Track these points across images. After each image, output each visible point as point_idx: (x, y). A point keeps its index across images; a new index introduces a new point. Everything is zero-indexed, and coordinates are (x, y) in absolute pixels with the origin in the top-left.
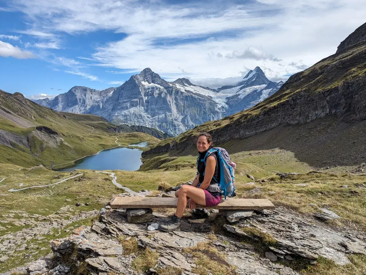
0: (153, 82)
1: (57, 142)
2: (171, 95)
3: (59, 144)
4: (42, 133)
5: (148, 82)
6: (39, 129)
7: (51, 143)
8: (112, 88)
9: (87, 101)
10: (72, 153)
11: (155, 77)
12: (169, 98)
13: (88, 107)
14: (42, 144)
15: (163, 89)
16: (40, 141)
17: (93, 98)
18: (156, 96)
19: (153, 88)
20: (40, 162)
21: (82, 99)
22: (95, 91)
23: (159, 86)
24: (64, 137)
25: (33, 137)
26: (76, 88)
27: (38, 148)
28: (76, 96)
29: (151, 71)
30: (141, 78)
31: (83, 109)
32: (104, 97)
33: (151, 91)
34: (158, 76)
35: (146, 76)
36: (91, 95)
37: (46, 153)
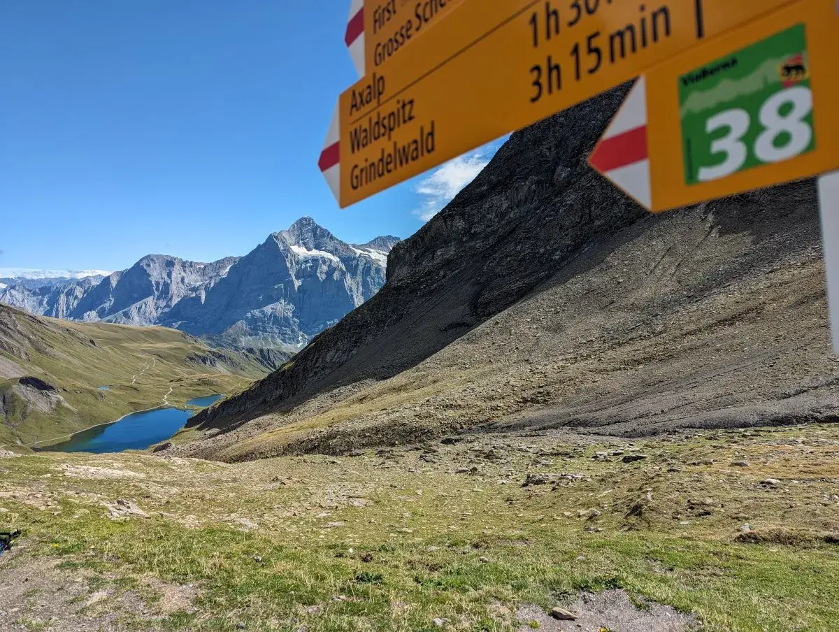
0: (318, 247)
1: (51, 403)
2: (354, 275)
3: (54, 406)
4: (29, 388)
5: (306, 248)
6: (25, 381)
7: (40, 404)
8: (230, 257)
9: (173, 287)
10: (74, 421)
11: (323, 236)
12: (349, 281)
13: (175, 301)
14: (26, 406)
15: (337, 262)
16: (23, 402)
17: (186, 281)
18: (322, 277)
19: (315, 260)
20: (18, 436)
21: (162, 282)
22: (191, 266)
23: (329, 256)
24: (65, 393)
25: (13, 395)
26: (148, 258)
27: (18, 415)
28: (150, 276)
29: (313, 223)
30: (290, 239)
31: (162, 303)
32: (211, 278)
33: (311, 267)
34: (329, 233)
35: (301, 234)
36: (183, 274)
37: (30, 421)
